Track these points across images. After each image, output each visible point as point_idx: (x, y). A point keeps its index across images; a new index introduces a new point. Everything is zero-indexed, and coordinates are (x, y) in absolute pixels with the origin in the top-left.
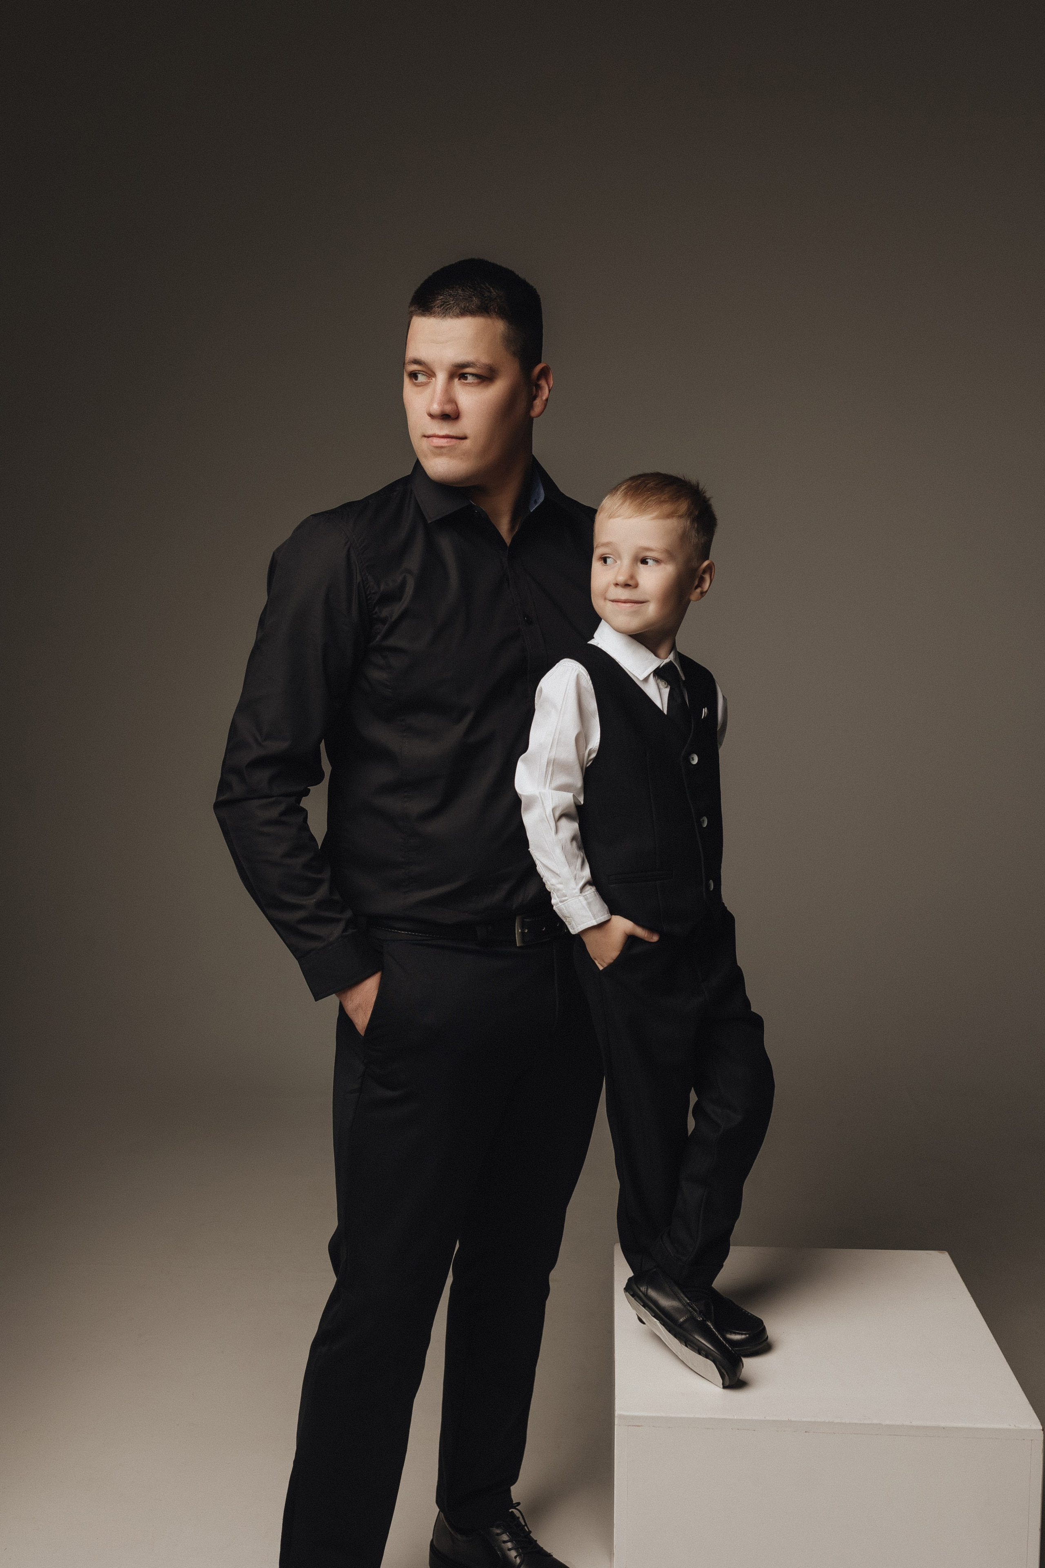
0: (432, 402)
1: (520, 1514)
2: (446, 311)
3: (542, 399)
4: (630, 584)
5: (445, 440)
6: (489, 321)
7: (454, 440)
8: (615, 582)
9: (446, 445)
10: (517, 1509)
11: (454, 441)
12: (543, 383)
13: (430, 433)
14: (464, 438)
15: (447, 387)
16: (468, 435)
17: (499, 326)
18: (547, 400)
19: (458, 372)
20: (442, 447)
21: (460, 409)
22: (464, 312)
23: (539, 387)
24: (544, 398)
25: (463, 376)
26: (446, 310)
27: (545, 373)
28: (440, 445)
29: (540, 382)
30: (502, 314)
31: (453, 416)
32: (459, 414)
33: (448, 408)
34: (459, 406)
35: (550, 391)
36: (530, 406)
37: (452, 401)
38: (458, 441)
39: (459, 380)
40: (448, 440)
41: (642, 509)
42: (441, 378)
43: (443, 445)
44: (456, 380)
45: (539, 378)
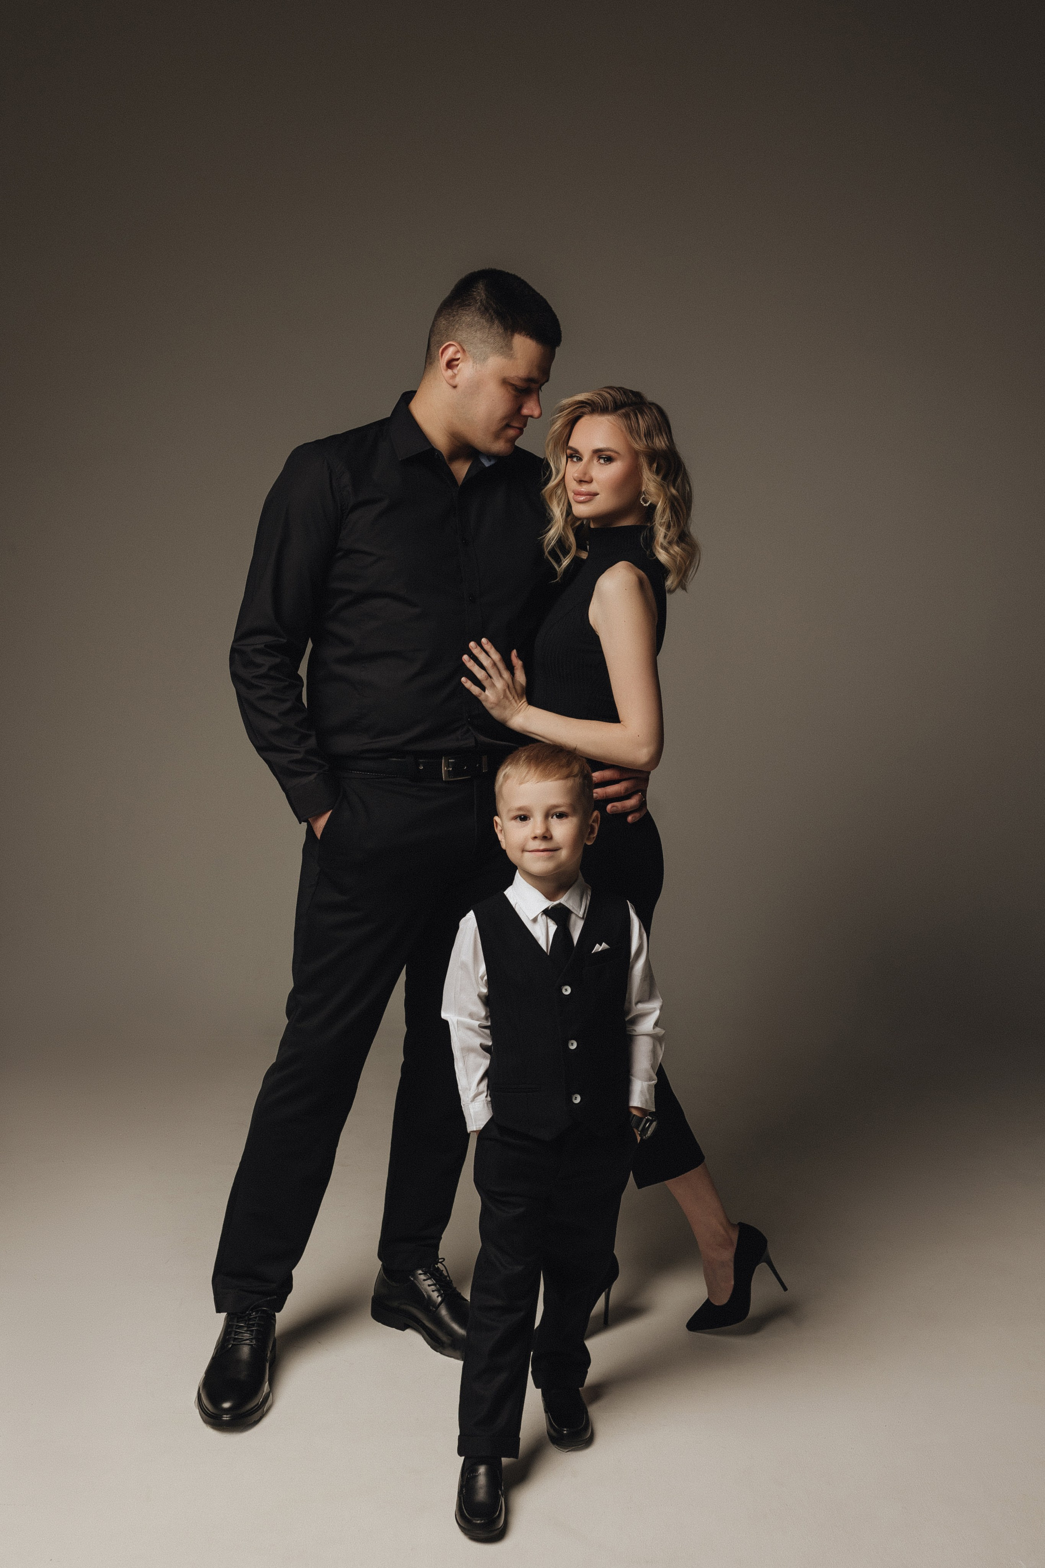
1: (444, 1268)
4: (546, 837)
8: (533, 835)
10: (443, 1264)
41: (546, 776)
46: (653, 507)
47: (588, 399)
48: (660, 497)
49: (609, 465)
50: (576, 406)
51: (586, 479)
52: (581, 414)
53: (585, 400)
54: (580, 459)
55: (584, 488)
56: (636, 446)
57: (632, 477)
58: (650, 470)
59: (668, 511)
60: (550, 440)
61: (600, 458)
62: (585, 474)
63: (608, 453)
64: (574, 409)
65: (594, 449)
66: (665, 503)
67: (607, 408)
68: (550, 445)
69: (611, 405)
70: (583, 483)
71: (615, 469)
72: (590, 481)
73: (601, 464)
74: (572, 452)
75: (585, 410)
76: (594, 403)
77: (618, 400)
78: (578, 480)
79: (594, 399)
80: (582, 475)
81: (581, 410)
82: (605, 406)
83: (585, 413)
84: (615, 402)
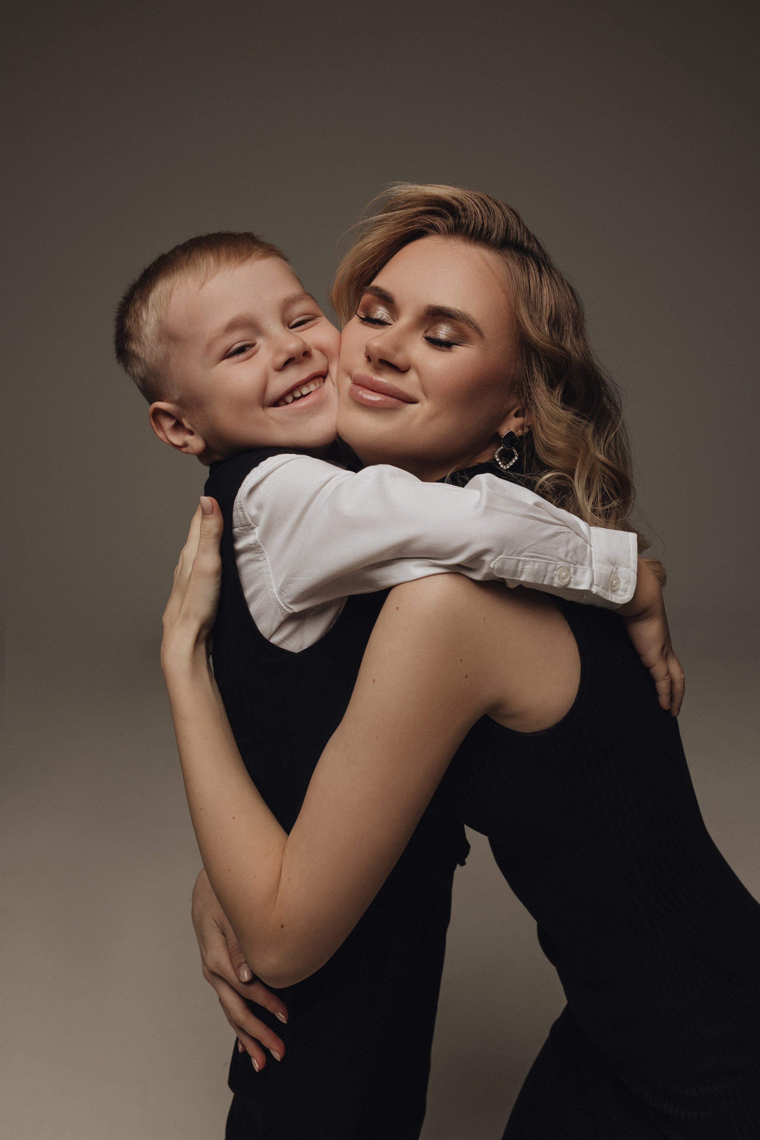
47: (454, 198)
50: (425, 208)
51: (399, 359)
55: (386, 379)
62: (397, 348)
72: (401, 370)
75: (438, 222)
76: (465, 210)
77: (512, 235)
78: (378, 357)
79: (469, 203)
80: (379, 350)
81: (429, 219)
82: (486, 225)
83: (434, 229)
84: (507, 230)
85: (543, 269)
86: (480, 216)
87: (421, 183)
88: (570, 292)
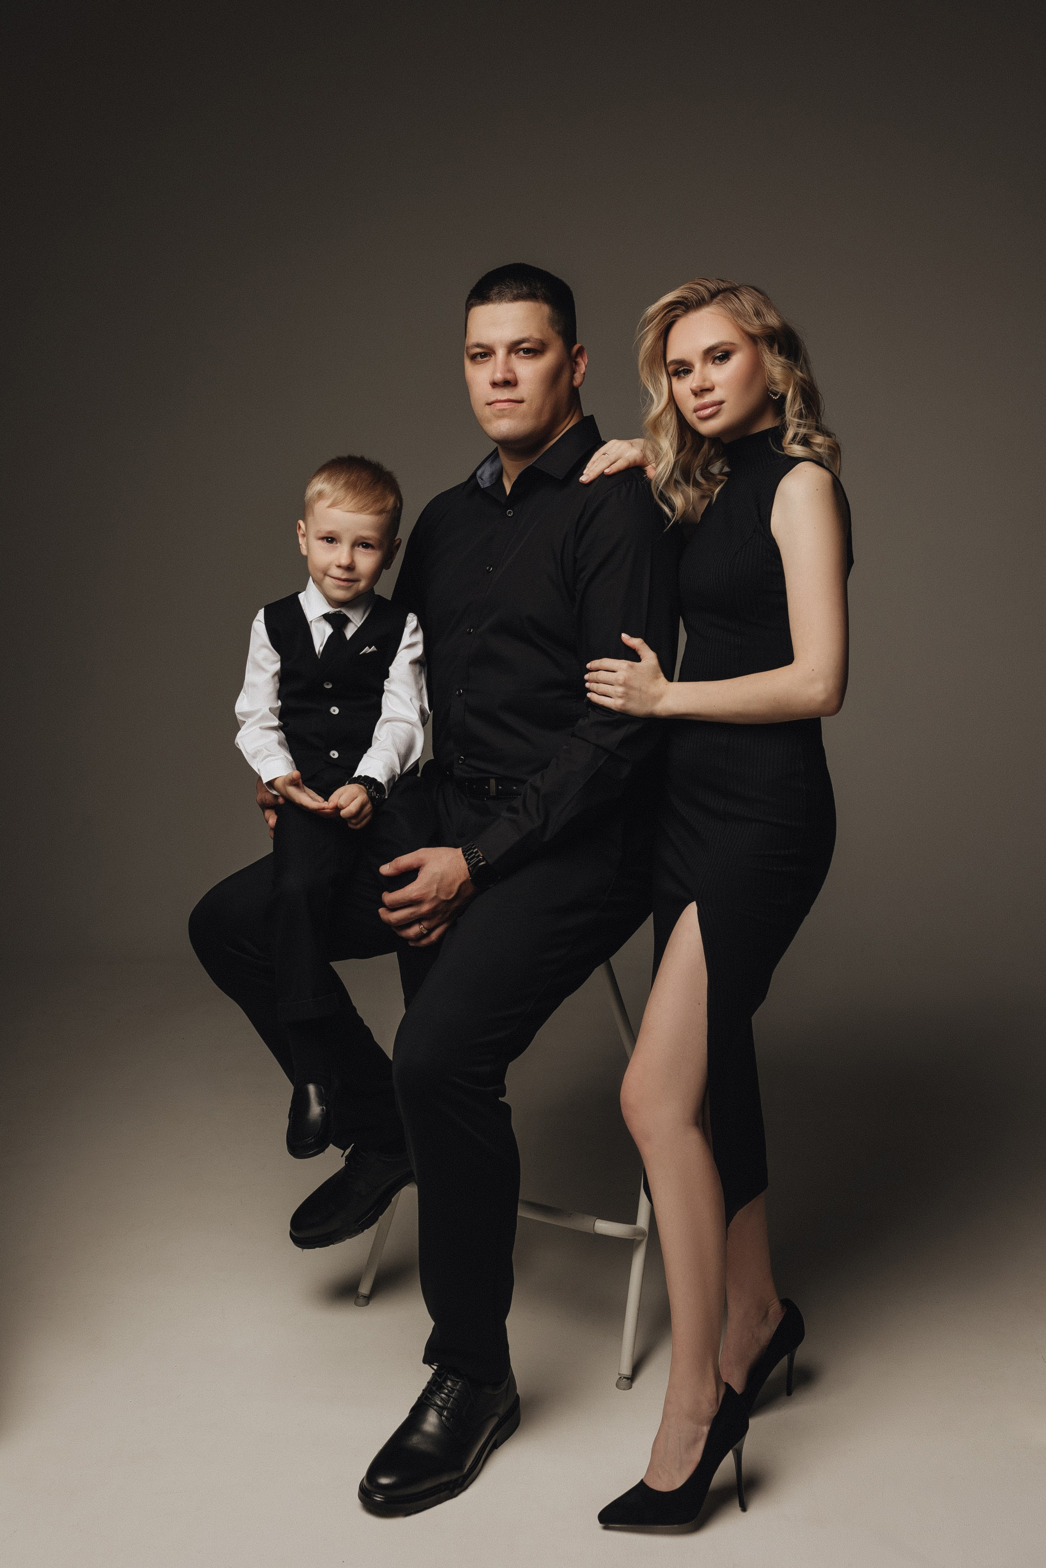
0: (494, 372)
2: (501, 298)
3: (580, 373)
5: (507, 403)
6: (537, 305)
7: (514, 403)
9: (507, 407)
11: (514, 405)
12: (579, 360)
13: (493, 399)
14: (521, 402)
15: (506, 359)
16: (525, 399)
17: (545, 309)
18: (584, 374)
19: (514, 348)
20: (504, 409)
21: (517, 377)
22: (516, 298)
23: (577, 363)
24: (582, 372)
25: (517, 352)
26: (503, 296)
27: (581, 351)
28: (502, 408)
29: (578, 360)
30: (547, 300)
31: (512, 383)
32: (517, 382)
33: (509, 376)
34: (517, 375)
35: (586, 367)
36: (572, 378)
37: (510, 370)
38: (517, 404)
39: (515, 354)
40: (509, 403)
42: (501, 353)
43: (505, 408)
44: (513, 355)
45: (576, 357)
46: (783, 397)
47: (678, 297)
48: (788, 385)
49: (729, 362)
50: (666, 311)
51: (708, 385)
52: (674, 319)
53: (674, 299)
54: (688, 372)
55: (708, 398)
56: (750, 329)
57: (756, 367)
58: (771, 352)
59: (799, 399)
60: (643, 362)
61: (714, 359)
62: (704, 380)
63: (724, 347)
64: (666, 314)
65: (704, 349)
66: (795, 389)
67: (703, 299)
68: (645, 367)
69: (706, 295)
70: (705, 392)
71: (737, 362)
72: (710, 390)
73: (717, 364)
74: (676, 366)
75: (678, 312)
76: (686, 299)
77: (712, 289)
78: (699, 390)
79: (685, 294)
80: (697, 387)
81: (672, 314)
82: (700, 298)
83: (678, 316)
84: (709, 291)
85: (737, 293)
86: (695, 296)
87: (654, 303)
88: (753, 291)
